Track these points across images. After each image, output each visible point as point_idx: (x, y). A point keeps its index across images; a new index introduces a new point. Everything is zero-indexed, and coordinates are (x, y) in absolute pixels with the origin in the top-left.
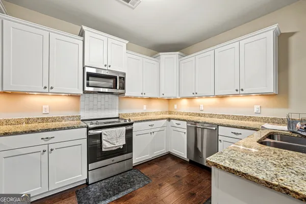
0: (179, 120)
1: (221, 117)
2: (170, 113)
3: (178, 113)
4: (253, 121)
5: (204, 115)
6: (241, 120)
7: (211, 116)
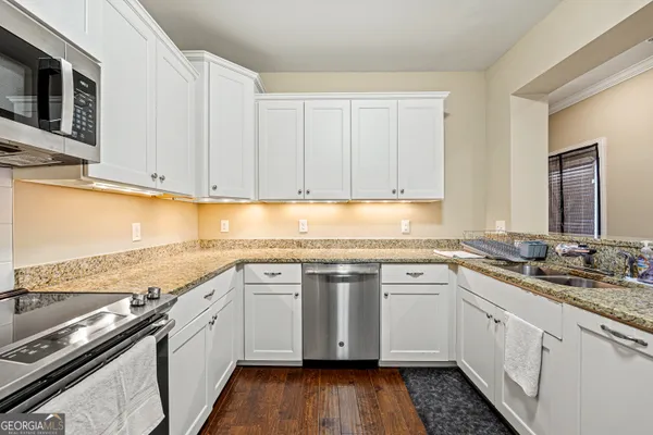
0: (278, 261)
1: (349, 244)
2: (205, 245)
3: (234, 244)
4: (401, 247)
5: (313, 244)
6: (384, 247)
7: (328, 244)
